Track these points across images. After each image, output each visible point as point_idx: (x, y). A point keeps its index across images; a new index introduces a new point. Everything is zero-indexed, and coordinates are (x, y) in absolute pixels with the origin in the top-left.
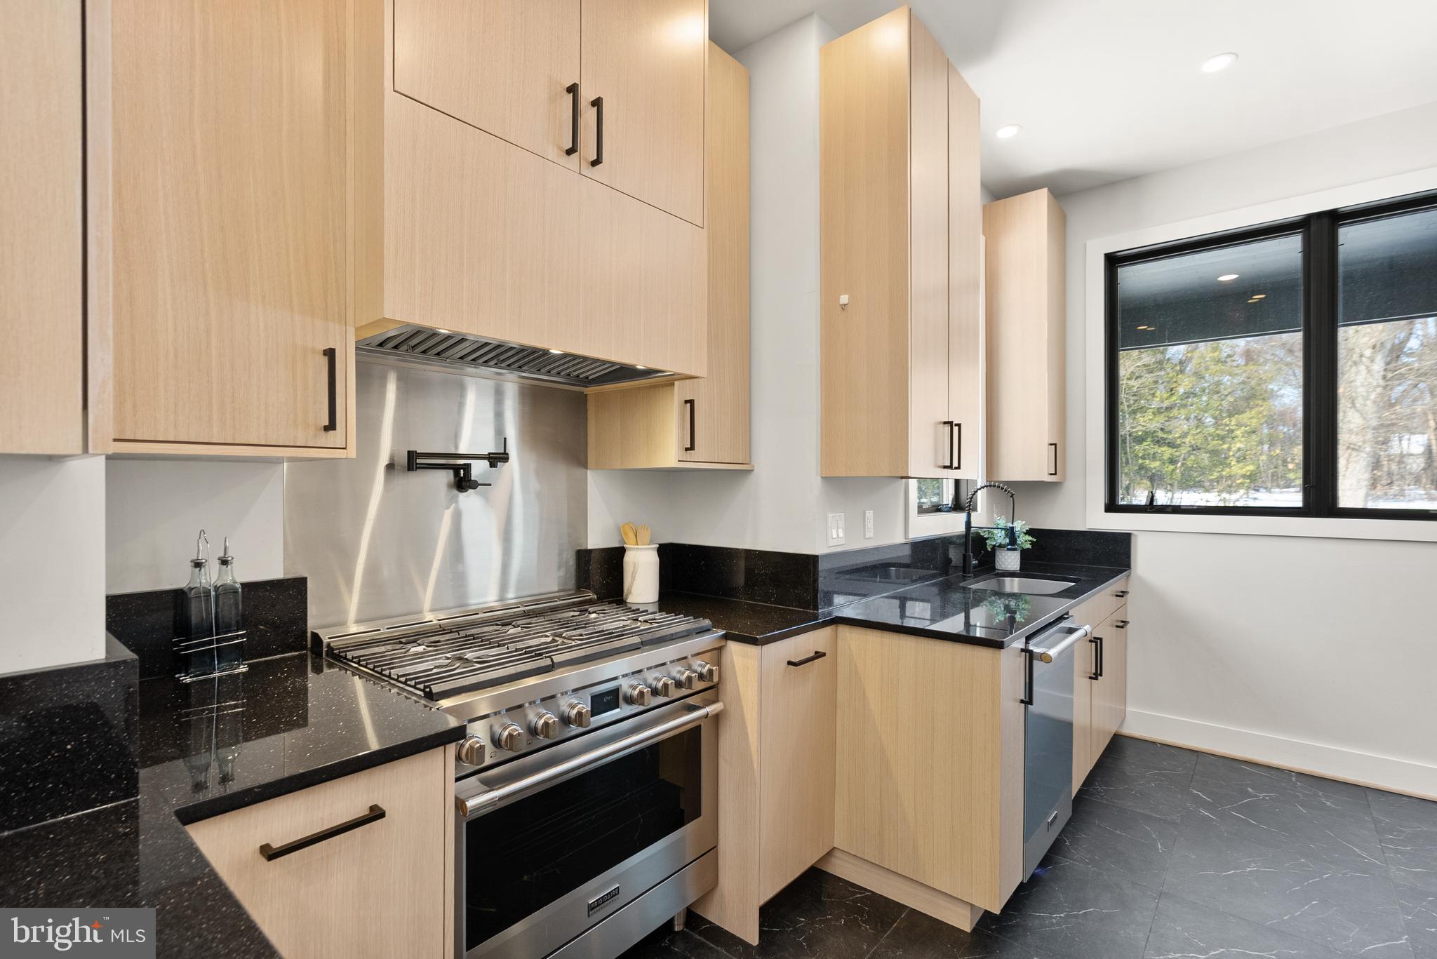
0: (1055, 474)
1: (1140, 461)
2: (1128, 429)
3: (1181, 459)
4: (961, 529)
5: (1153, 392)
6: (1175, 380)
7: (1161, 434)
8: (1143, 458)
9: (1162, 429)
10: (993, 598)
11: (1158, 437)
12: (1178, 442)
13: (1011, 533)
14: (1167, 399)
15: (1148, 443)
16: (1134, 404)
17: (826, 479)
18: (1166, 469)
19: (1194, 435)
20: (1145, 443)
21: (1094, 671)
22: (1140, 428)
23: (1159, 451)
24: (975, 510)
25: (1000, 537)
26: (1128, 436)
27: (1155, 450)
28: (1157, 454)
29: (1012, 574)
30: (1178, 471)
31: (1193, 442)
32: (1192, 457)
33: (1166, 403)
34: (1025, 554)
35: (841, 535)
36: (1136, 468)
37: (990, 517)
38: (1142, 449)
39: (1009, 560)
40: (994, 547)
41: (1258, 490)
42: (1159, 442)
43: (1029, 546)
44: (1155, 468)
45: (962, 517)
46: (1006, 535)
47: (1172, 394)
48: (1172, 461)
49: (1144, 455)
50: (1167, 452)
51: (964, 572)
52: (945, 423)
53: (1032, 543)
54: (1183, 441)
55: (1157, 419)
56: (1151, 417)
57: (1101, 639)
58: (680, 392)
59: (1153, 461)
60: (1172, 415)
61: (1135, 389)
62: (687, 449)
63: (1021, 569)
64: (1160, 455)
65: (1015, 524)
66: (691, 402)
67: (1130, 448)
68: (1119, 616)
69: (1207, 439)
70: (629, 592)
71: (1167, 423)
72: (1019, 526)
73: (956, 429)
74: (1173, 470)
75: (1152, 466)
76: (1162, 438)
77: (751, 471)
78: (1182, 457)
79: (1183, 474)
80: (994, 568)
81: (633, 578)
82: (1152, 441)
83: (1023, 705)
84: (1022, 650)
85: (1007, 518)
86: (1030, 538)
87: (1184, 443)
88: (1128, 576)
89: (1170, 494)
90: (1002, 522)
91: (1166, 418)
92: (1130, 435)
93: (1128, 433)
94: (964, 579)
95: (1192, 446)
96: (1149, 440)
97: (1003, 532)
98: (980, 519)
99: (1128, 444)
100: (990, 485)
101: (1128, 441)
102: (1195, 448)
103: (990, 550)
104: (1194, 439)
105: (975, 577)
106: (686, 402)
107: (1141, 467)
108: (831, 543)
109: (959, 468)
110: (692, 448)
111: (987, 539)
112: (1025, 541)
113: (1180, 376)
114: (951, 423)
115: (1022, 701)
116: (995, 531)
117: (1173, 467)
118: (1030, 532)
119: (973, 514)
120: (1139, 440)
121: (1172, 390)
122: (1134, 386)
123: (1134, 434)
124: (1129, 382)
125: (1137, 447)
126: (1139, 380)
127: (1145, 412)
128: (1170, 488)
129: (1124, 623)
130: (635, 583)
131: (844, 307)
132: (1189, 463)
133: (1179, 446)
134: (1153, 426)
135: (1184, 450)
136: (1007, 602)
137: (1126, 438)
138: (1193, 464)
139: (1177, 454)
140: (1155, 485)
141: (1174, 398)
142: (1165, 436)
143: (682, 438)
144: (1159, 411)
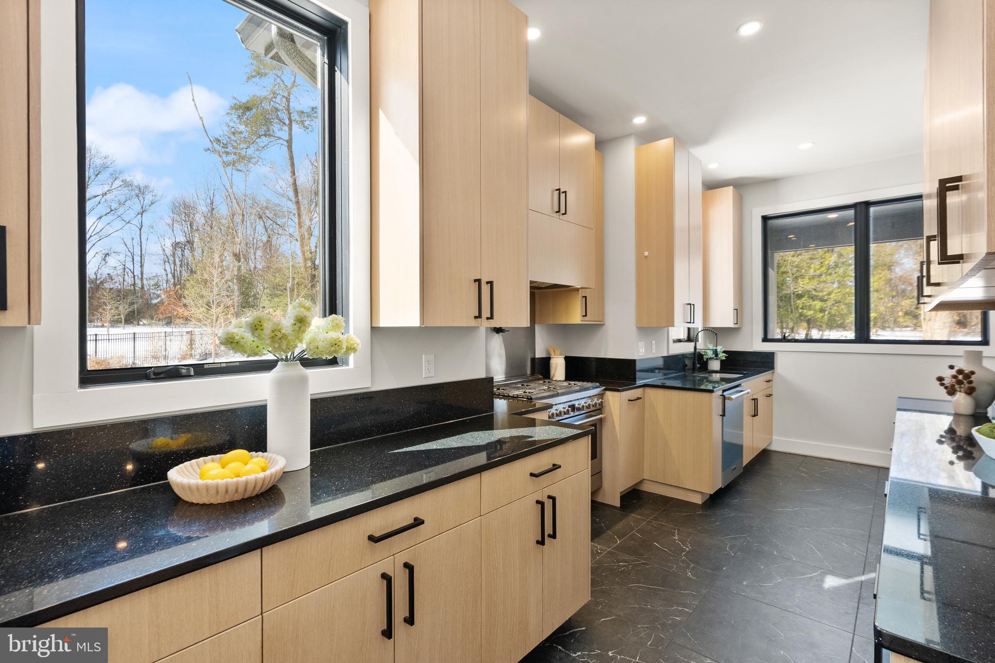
0: (737, 324)
1: (800, 311)
2: (792, 289)
3: (828, 309)
4: (692, 350)
5: (808, 265)
6: (823, 257)
7: (814, 293)
8: (802, 308)
9: (815, 290)
10: (707, 383)
11: (812, 294)
12: (826, 298)
13: (716, 353)
14: (818, 269)
15: (805, 299)
16: (796, 272)
17: (638, 328)
18: (818, 316)
19: (836, 293)
20: (804, 299)
21: (754, 414)
22: (800, 289)
23: (813, 304)
24: (698, 341)
25: (710, 354)
26: (792, 295)
27: (810, 303)
28: (811, 306)
29: (716, 372)
30: (826, 317)
31: (836, 298)
32: (835, 308)
33: (818, 272)
34: (722, 362)
35: (643, 351)
36: (798, 315)
37: (705, 344)
38: (802, 302)
39: (715, 365)
40: (707, 359)
41: (885, 330)
42: (813, 298)
43: (724, 358)
44: (810, 315)
45: (693, 344)
46: (713, 353)
47: (822, 266)
48: (822, 310)
49: (803, 307)
50: (818, 304)
51: (694, 370)
52: (688, 304)
53: (726, 357)
54: (829, 297)
55: (811, 283)
56: (807, 281)
57: (757, 399)
58: (582, 293)
59: (809, 310)
60: (821, 280)
61: (796, 263)
62: (584, 316)
63: (720, 370)
64: (814, 307)
65: (717, 348)
66: (586, 297)
67: (794, 302)
68: (768, 392)
69: (845, 296)
70: (554, 376)
71: (818, 286)
72: (719, 349)
73: (692, 306)
74: (823, 317)
75: (808, 314)
76: (814, 295)
77: (603, 325)
78: (829, 307)
79: (829, 320)
80: (707, 369)
81: (556, 370)
82: (808, 297)
83: (721, 417)
84: (721, 395)
85: (713, 344)
86: (725, 355)
87: (830, 298)
88: (773, 373)
89: (821, 333)
90: (711, 347)
91: (818, 282)
92: (793, 294)
93: (792, 292)
94: (693, 373)
95: (835, 300)
96: (806, 296)
97: (712, 352)
98: (700, 345)
99: (792, 299)
100: (706, 330)
101: (792, 298)
102: (837, 302)
103: (705, 360)
104: (836, 296)
105: (699, 372)
106: (583, 297)
107: (801, 315)
108: (640, 354)
109: (693, 323)
110: (586, 316)
111: (704, 355)
112: (723, 356)
113: (827, 254)
114: (690, 304)
115: (721, 415)
116: (708, 351)
117: (822, 314)
118: (724, 352)
119: (697, 343)
120: (799, 297)
121: (822, 263)
122: (795, 261)
123: (796, 293)
124: (793, 259)
125: (798, 301)
126: (799, 256)
127: (804, 278)
128: (820, 328)
129: (770, 395)
130: (557, 372)
131: (646, 257)
132: (833, 312)
133: (826, 300)
134: (809, 287)
135: (829, 303)
136: (714, 385)
137: (791, 296)
138: (836, 312)
139: (825, 305)
140: (811, 326)
141: (823, 269)
142: (817, 294)
143: (582, 311)
144: (812, 278)
